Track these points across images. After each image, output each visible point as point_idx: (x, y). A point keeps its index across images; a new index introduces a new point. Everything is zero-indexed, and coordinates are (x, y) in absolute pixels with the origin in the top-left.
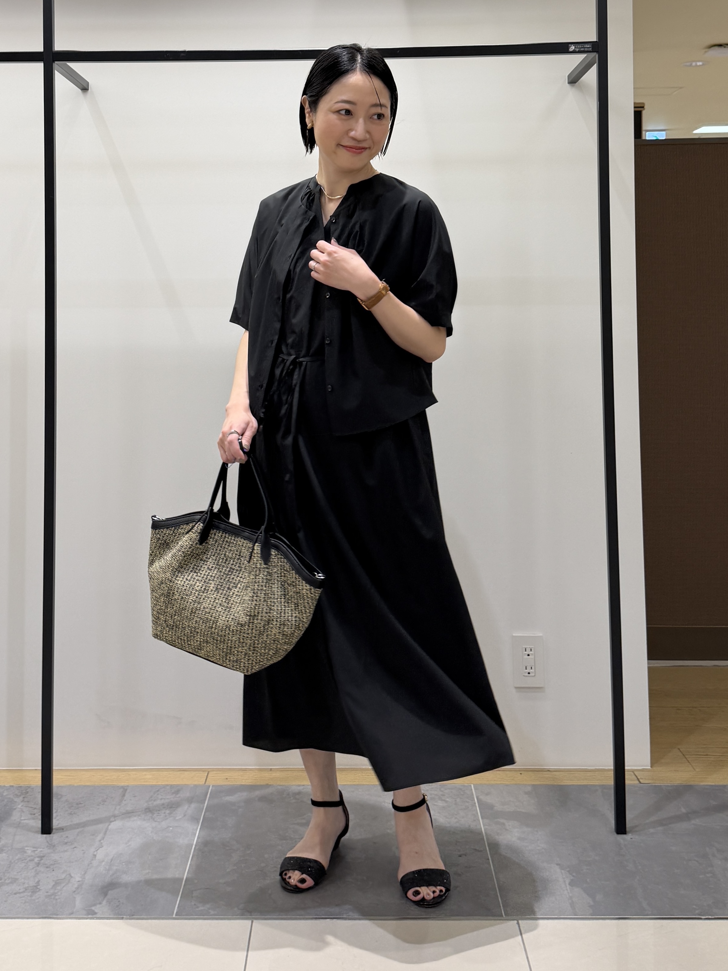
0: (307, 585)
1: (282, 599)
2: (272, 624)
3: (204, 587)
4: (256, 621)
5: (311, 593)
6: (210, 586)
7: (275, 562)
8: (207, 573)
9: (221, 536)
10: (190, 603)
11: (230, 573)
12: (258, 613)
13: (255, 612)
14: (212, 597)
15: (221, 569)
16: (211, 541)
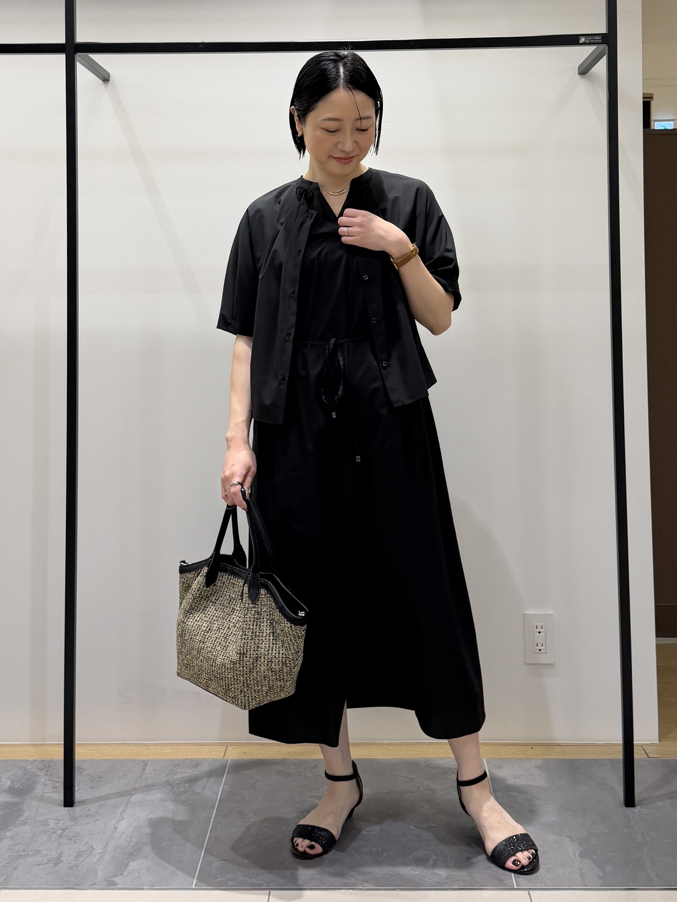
0: (288, 623)
1: (271, 637)
2: (260, 661)
3: (209, 627)
4: (245, 659)
5: (293, 631)
6: (214, 626)
7: (264, 601)
8: (214, 613)
9: (228, 578)
10: (197, 643)
11: (231, 614)
12: (247, 651)
13: (244, 650)
14: (214, 636)
15: (225, 610)
16: (218, 583)
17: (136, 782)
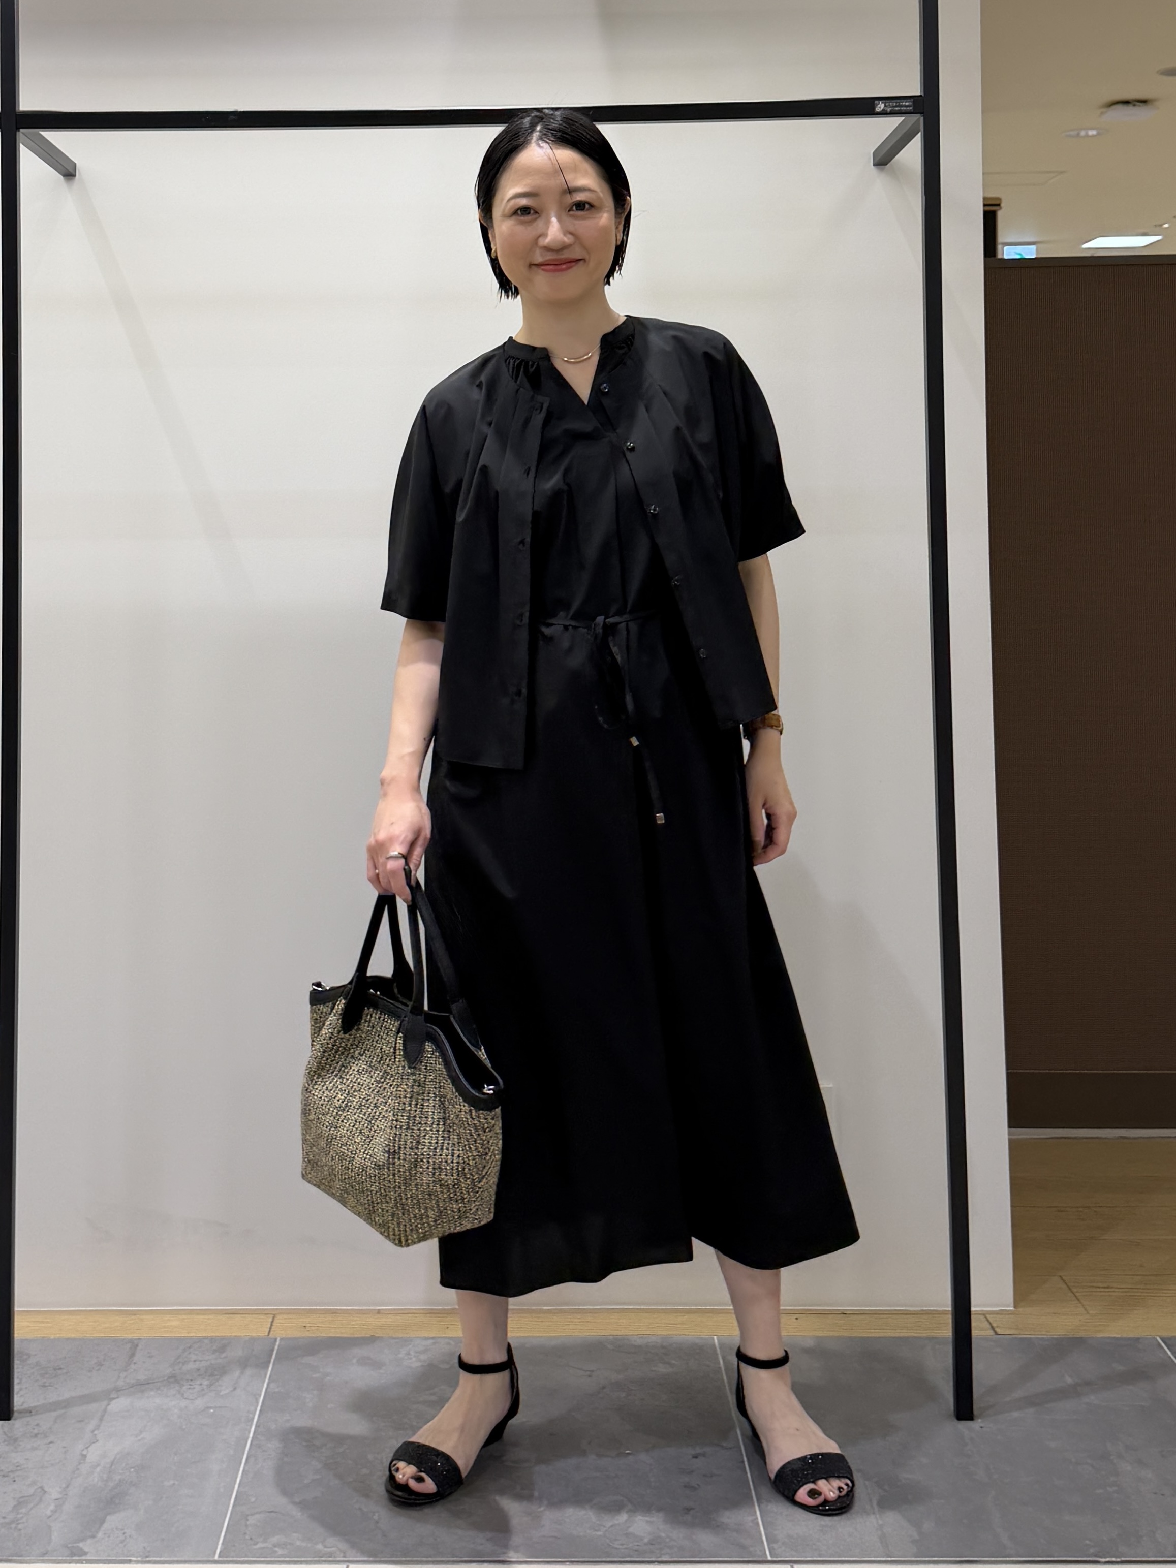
0: (466, 1104)
1: (440, 1126)
2: (421, 1167)
3: (345, 1102)
4: (397, 1162)
5: (473, 1119)
6: (354, 1101)
7: (431, 1064)
8: (355, 1078)
9: (379, 1018)
10: (327, 1128)
11: (382, 1080)
12: (400, 1148)
13: (395, 1146)
14: (353, 1118)
15: (372, 1073)
16: (365, 1026)
17: (119, 1377)
